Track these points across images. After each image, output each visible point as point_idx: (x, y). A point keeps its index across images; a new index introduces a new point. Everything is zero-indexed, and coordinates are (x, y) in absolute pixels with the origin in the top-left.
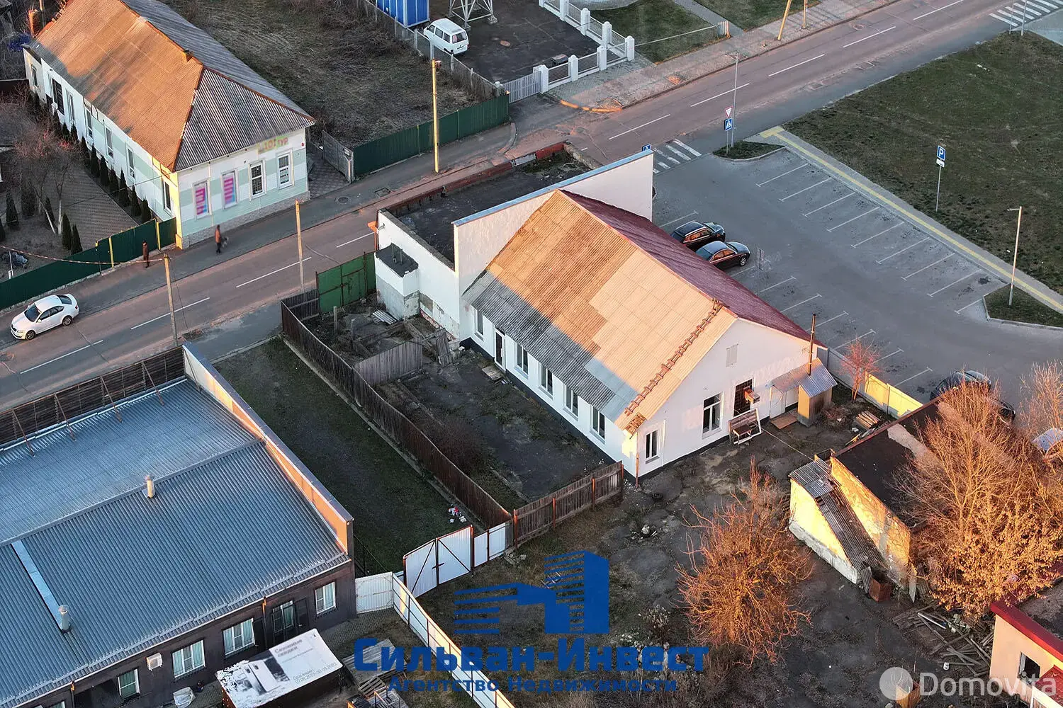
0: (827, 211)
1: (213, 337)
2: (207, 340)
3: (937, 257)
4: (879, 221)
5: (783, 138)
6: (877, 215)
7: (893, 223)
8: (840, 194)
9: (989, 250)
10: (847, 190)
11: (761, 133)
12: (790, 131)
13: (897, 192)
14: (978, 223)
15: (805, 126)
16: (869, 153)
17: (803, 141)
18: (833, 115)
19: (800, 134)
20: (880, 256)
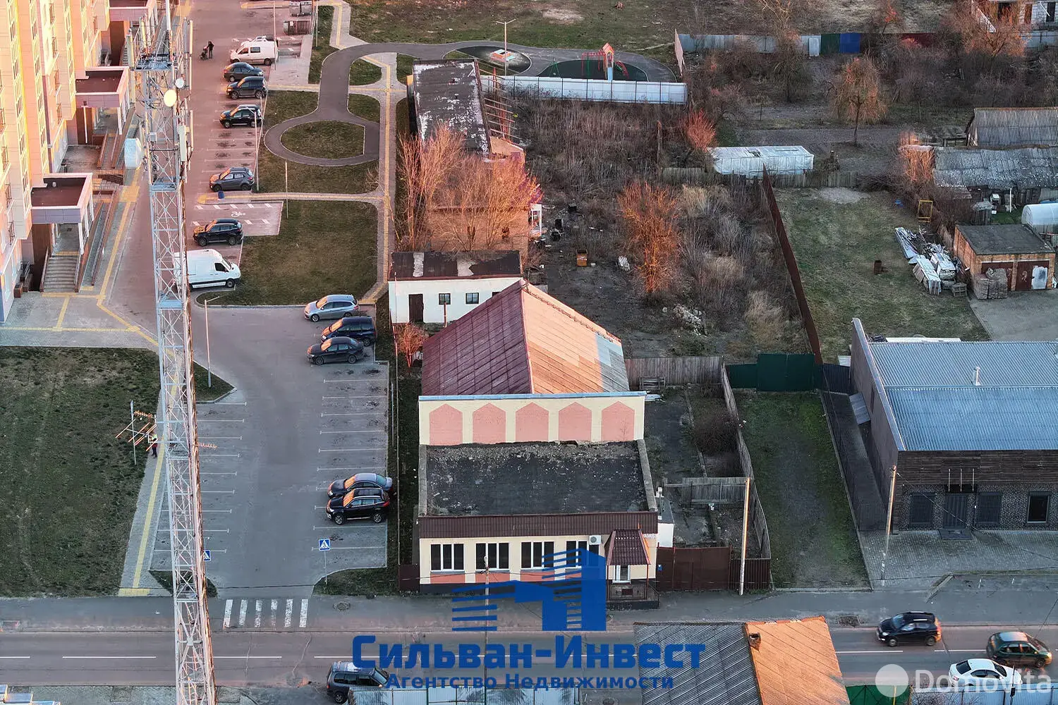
0: (210, 507)
1: (832, 614)
5: (137, 581)
11: (148, 595)
12: (118, 585)
17: (125, 569)
20: (230, 459)
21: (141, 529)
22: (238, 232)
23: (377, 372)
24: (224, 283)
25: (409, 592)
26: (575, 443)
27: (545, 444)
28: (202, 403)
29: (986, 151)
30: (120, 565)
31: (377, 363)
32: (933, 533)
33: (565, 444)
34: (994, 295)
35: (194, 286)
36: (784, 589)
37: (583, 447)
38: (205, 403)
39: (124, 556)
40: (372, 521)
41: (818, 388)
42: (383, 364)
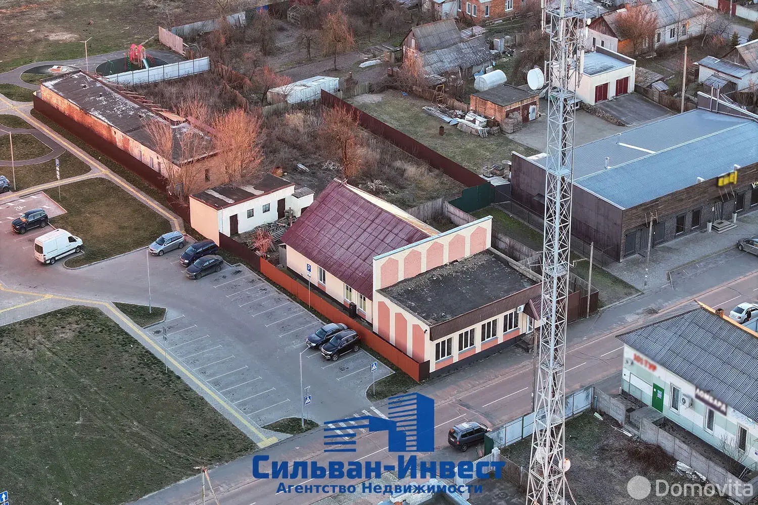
0: (244, 380)
1: (640, 311)
2: (642, 309)
3: (181, 347)
4: (208, 373)
5: (260, 435)
6: (210, 376)
7: (199, 370)
8: (229, 392)
9: (143, 348)
10: (225, 394)
11: (277, 441)
12: (252, 443)
13: (188, 389)
14: (142, 365)
15: (239, 447)
16: (196, 421)
17: (245, 432)
18: (212, 457)
19: (245, 438)
20: (218, 349)
21: (221, 406)
22: (46, 217)
23: (239, 272)
24: (74, 251)
25: (424, 381)
26: (457, 261)
27: (442, 267)
28: (157, 324)
29: (437, 51)
30: (237, 430)
31: (234, 266)
32: (636, 256)
33: (452, 263)
34: (517, 129)
35: (57, 258)
36: (604, 308)
37: (462, 262)
38: (159, 323)
39: (233, 426)
40: (353, 352)
41: (492, 202)
42: (237, 266)
